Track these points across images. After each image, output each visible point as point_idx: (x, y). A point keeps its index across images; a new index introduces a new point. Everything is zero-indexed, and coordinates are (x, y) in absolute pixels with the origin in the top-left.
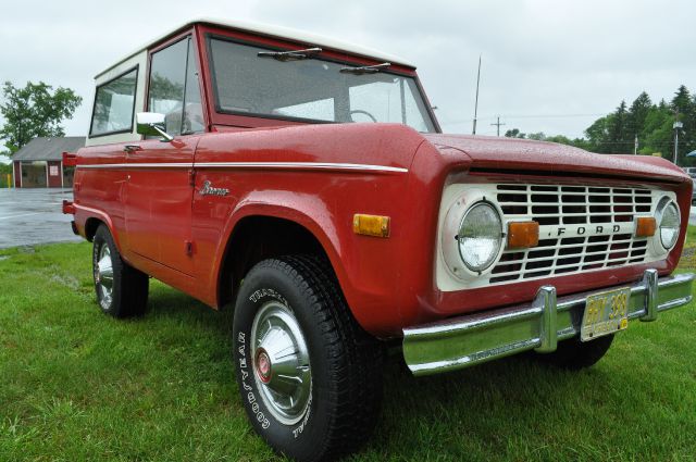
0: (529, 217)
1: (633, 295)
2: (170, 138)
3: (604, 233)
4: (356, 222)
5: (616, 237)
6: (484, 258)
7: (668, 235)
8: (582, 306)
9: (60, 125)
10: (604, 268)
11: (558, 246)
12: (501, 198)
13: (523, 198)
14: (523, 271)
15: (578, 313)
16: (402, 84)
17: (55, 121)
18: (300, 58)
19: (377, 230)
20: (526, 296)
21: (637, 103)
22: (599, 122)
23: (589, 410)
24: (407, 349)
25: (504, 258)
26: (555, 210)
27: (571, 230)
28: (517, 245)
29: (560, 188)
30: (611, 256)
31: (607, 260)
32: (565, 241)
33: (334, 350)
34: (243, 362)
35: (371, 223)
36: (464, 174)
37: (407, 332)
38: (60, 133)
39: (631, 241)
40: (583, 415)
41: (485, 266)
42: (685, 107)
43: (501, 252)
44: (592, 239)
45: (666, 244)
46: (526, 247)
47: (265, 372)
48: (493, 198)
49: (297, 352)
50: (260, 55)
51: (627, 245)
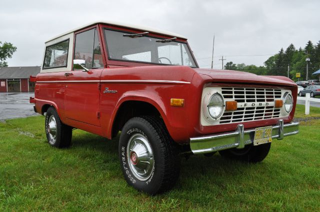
0: (233, 99)
1: (274, 129)
2: (88, 70)
3: (262, 106)
4: (171, 101)
5: (267, 108)
6: (217, 114)
7: (288, 107)
8: (254, 133)
9: (5, 61)
10: (263, 119)
11: (245, 110)
12: (223, 92)
13: (231, 93)
14: (232, 119)
15: (252, 135)
16: (181, 46)
17: (3, 59)
18: (140, 36)
19: (179, 104)
20: (233, 128)
21: (288, 49)
22: (271, 58)
23: (259, 175)
24: (191, 145)
25: (224, 114)
26: (243, 97)
27: (249, 104)
28: (229, 110)
29: (245, 88)
30: (265, 115)
31: (264, 116)
32: (247, 109)
33: (163, 150)
34: (124, 158)
35: (177, 102)
36: (210, 84)
37: (191, 139)
38: (5, 65)
39: (273, 109)
40: (256, 177)
41: (218, 117)
42: (311, 51)
43: (224, 112)
44: (258, 108)
45: (288, 110)
46: (232, 111)
47: (134, 160)
48: (220, 92)
49: (148, 152)
50: (124, 36)
51: (272, 111)
